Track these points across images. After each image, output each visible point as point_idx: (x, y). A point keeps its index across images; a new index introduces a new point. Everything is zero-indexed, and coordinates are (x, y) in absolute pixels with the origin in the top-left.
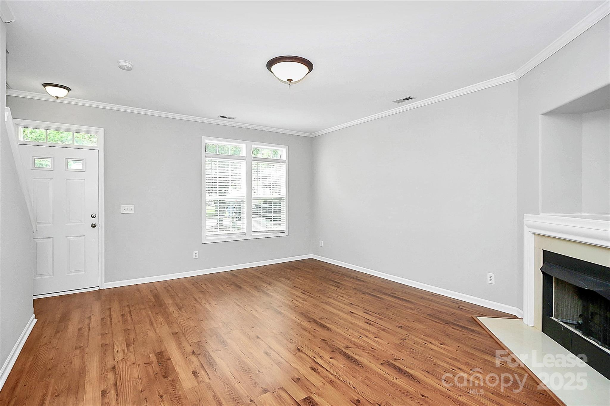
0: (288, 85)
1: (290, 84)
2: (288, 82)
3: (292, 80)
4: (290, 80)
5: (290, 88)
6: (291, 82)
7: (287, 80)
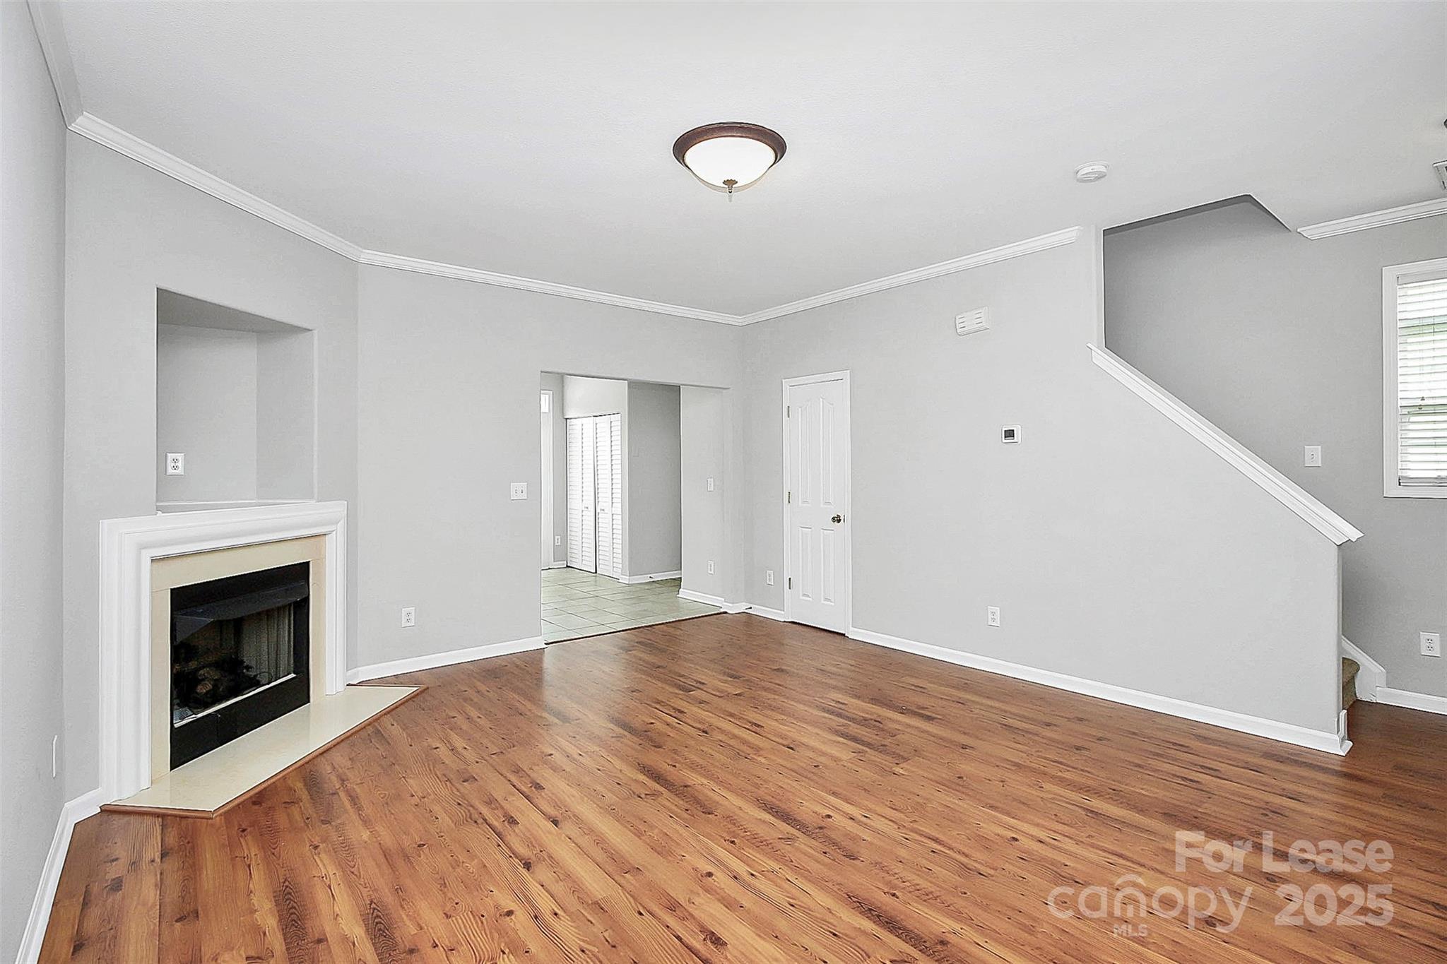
0: (727, 195)
1: (730, 192)
2: (727, 186)
3: (737, 182)
4: (730, 183)
5: (731, 201)
6: (734, 186)
7: (724, 183)
